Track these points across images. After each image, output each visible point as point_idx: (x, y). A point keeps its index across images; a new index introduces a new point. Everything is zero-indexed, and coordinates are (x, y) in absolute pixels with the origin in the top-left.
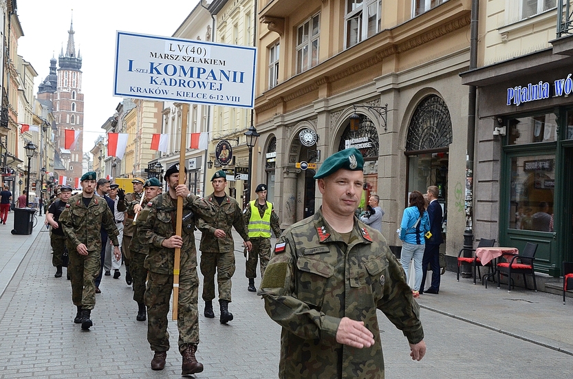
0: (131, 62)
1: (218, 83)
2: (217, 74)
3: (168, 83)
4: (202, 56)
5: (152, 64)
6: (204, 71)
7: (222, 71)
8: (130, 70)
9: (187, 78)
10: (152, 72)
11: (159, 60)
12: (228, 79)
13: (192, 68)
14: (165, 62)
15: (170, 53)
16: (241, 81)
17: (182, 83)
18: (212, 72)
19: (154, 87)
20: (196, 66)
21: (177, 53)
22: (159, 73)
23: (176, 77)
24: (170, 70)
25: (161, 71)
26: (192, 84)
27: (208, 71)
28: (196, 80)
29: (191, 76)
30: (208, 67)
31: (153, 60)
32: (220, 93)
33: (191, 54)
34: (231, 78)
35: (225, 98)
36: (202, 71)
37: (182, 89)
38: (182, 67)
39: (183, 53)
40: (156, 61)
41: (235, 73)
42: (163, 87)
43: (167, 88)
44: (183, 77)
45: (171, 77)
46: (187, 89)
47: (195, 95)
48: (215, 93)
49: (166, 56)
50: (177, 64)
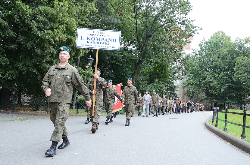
0: (81, 37)
1: (108, 42)
2: (108, 40)
3: (92, 43)
4: (103, 35)
5: (88, 37)
6: (104, 39)
7: (109, 39)
8: (81, 39)
9: (98, 41)
10: (87, 40)
12: (111, 41)
13: (100, 38)
14: (92, 36)
15: (93, 34)
16: (115, 42)
17: (96, 43)
18: (106, 39)
19: (88, 44)
21: (95, 34)
22: (90, 40)
23: (95, 41)
24: (93, 39)
26: (100, 43)
27: (105, 39)
28: (101, 42)
29: (100, 41)
31: (88, 36)
32: (108, 46)
33: (100, 34)
34: (112, 41)
35: (110, 47)
36: (103, 39)
37: (96, 45)
38: (97, 38)
39: (97, 34)
40: (89, 36)
41: (113, 39)
42: (91, 44)
43: (92, 44)
44: (97, 41)
46: (98, 45)
47: (100, 46)
48: (107, 46)
50: (95, 37)
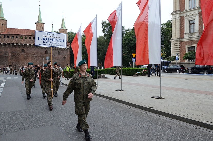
0: (39, 38)
1: (58, 42)
4: (54, 36)
5: (43, 38)
7: (59, 39)
8: (38, 40)
9: (51, 41)
10: (43, 40)
14: (46, 38)
15: (47, 35)
16: (63, 42)
19: (44, 43)
20: (53, 38)
23: (49, 41)
25: (46, 40)
26: (52, 43)
27: (56, 40)
28: (53, 41)
30: (56, 39)
31: (44, 37)
32: (59, 44)
33: (52, 36)
34: (61, 41)
35: (60, 46)
36: (55, 39)
39: (50, 35)
42: (46, 43)
44: (50, 41)
46: (51, 44)
47: (53, 45)
48: (58, 44)
49: (47, 36)
50: (49, 38)
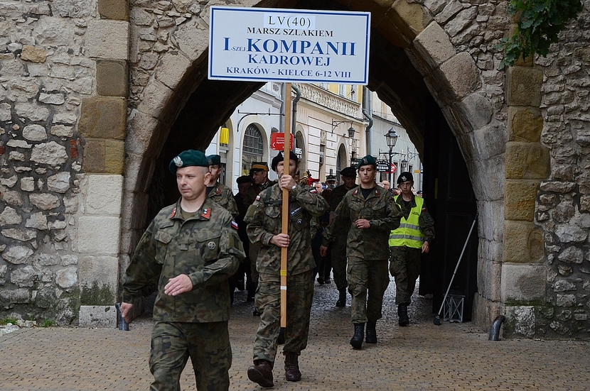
0: (227, 40)
1: (325, 57)
2: (324, 47)
3: (268, 61)
4: (305, 28)
5: (250, 40)
6: (309, 44)
7: (329, 43)
8: (227, 49)
9: (290, 54)
10: (250, 50)
11: (258, 36)
12: (336, 51)
13: (295, 42)
14: (264, 37)
15: (270, 27)
16: (352, 54)
17: (283, 60)
18: (318, 45)
19: (252, 66)
20: (299, 39)
21: (278, 26)
22: (258, 50)
23: (278, 53)
24: (270, 46)
25: (260, 47)
26: (295, 60)
27: (313, 45)
28: (300, 55)
29: (294, 51)
30: (313, 40)
31: (251, 35)
32: (327, 69)
33: (293, 27)
34: (340, 50)
35: (333, 74)
36: (306, 44)
37: (284, 67)
38: (284, 42)
39: (284, 26)
40: (254, 37)
41: (344, 44)
42: (263, 66)
43: (268, 66)
44: (285, 53)
45: (272, 54)
46: (289, 67)
47: (298, 73)
48: (321, 69)
49: (265, 31)
50: (278, 39)
